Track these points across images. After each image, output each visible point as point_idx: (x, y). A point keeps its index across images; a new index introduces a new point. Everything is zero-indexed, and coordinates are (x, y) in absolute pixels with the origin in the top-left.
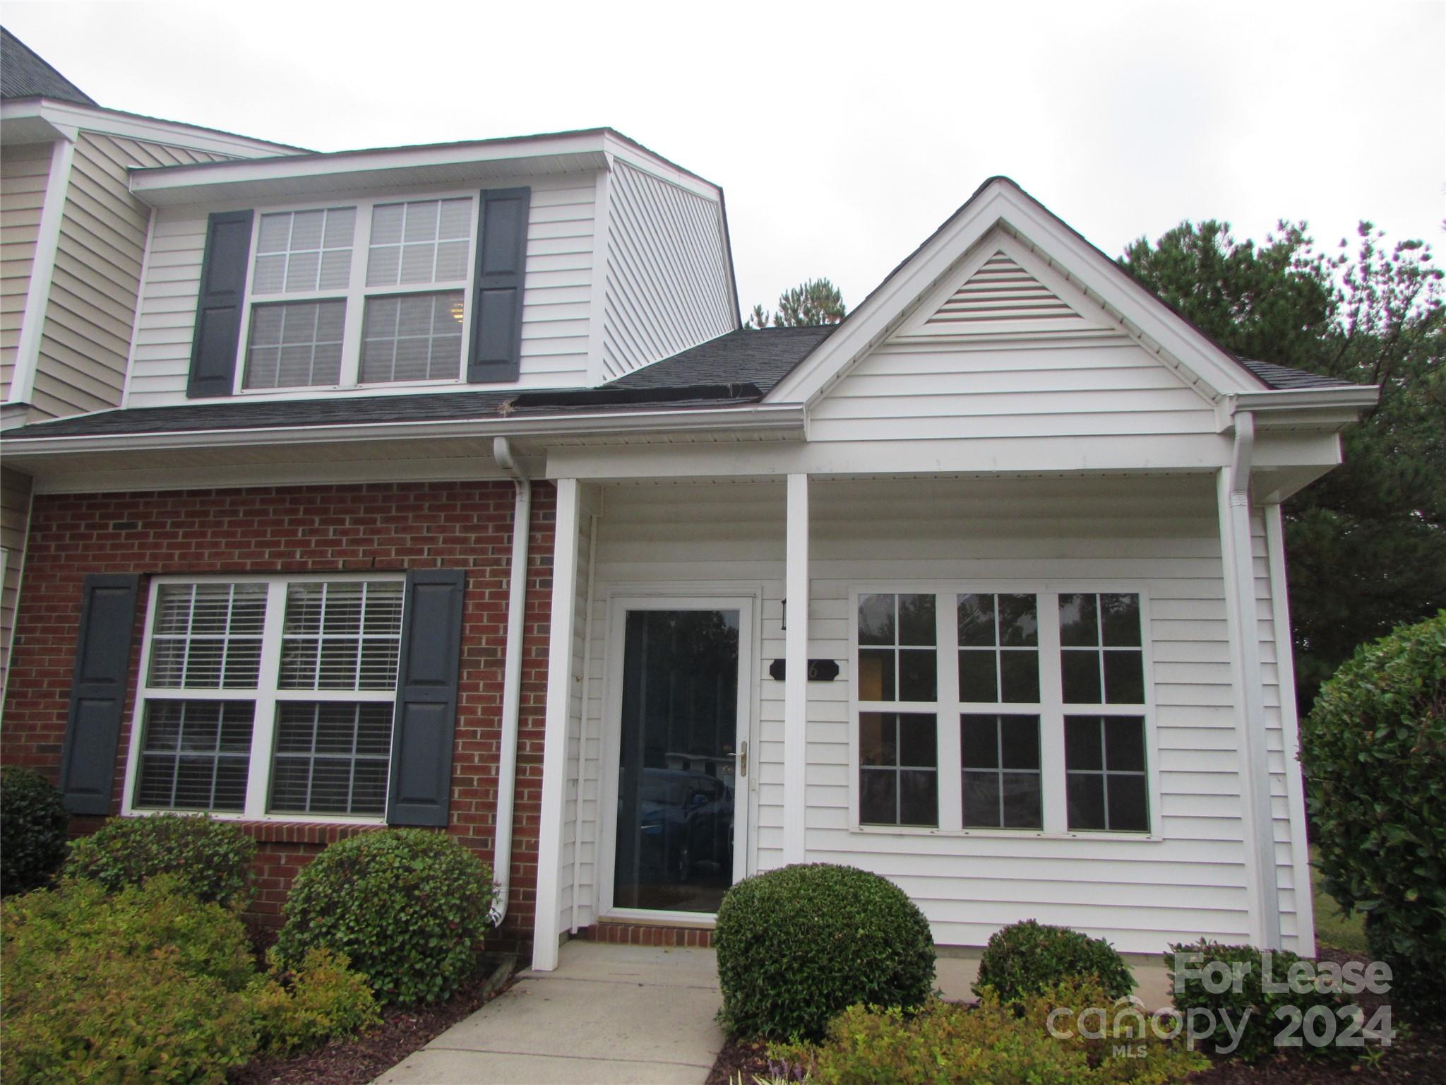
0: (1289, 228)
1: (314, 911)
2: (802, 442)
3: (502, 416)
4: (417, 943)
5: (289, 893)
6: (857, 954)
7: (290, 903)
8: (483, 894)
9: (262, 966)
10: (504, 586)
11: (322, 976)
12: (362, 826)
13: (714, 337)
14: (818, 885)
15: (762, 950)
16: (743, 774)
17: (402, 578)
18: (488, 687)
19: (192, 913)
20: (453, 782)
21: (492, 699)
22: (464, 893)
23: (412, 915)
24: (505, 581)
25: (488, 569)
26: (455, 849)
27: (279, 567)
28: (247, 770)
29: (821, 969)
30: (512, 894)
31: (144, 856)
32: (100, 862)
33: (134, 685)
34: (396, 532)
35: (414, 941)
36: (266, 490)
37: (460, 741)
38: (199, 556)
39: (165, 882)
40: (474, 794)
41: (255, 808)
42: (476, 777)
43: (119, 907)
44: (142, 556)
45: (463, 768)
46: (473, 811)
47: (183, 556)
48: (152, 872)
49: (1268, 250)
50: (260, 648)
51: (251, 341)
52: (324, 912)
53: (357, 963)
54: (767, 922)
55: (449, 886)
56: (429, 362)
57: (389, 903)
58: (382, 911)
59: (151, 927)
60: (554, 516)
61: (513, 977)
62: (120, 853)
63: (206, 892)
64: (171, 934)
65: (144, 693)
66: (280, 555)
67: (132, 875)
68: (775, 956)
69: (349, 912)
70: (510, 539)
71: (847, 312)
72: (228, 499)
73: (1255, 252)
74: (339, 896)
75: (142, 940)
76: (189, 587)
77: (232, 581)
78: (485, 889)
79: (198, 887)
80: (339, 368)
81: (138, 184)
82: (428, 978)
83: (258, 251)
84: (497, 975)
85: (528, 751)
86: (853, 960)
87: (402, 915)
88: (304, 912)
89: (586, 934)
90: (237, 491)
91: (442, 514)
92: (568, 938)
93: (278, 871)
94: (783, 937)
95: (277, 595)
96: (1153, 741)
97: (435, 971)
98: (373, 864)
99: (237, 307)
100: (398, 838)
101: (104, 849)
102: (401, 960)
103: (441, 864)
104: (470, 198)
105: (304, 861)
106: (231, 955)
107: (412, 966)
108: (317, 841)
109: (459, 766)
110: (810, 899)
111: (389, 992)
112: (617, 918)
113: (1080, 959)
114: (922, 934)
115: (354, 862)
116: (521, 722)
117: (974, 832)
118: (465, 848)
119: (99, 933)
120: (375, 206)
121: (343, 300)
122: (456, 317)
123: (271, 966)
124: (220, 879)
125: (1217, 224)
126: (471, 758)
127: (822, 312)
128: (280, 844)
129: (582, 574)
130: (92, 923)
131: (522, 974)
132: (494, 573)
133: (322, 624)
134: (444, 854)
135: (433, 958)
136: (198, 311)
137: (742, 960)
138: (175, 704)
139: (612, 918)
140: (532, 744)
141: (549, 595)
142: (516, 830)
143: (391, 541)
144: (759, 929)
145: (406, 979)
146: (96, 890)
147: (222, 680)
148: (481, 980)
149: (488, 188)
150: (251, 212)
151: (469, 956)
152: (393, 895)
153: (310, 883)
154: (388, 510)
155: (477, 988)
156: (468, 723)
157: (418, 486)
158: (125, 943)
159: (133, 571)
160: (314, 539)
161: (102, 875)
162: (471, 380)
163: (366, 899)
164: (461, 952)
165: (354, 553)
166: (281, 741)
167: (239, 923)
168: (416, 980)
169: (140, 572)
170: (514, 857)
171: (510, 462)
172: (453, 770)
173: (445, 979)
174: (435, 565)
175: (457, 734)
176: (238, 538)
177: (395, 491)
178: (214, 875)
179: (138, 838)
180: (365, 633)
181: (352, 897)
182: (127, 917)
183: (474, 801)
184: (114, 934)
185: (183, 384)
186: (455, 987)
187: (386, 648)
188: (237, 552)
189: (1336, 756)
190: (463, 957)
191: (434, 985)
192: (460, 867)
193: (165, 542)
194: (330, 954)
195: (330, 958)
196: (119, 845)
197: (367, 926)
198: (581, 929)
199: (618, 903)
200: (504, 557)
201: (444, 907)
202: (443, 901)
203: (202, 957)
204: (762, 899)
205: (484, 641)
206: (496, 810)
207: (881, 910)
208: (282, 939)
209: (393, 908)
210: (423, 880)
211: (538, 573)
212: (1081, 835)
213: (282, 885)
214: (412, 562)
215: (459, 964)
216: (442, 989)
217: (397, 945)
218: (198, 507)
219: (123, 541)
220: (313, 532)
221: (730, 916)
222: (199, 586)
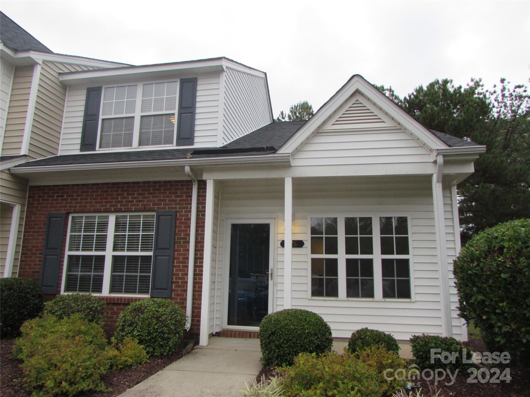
0: (475, 81)
1: (126, 325)
2: (290, 166)
3: (188, 158)
4: (161, 336)
5: (118, 319)
6: (305, 338)
7: (118, 323)
8: (183, 320)
9: (110, 343)
10: (189, 216)
11: (129, 346)
12: (142, 298)
13: (264, 126)
14: (293, 316)
15: (274, 337)
16: (272, 280)
17: (154, 213)
18: (184, 250)
19: (87, 326)
20: (172, 282)
21: (185, 254)
22: (176, 319)
23: (159, 326)
24: (189, 214)
25: (184, 210)
26: (173, 305)
27: (113, 210)
28: (103, 279)
29: (293, 343)
30: (193, 320)
31: (69, 307)
32: (55, 309)
33: (64, 250)
34: (152, 198)
35: (160, 335)
36: (108, 184)
37: (175, 269)
38: (86, 206)
39: (77, 315)
40: (179, 286)
41: (106, 292)
42: (180, 281)
43: (62, 324)
44: (66, 207)
45: (176, 278)
46: (179, 292)
47: (80, 206)
48: (73, 312)
49: (467, 89)
50: (106, 238)
51: (102, 132)
52: (130, 326)
53: (140, 342)
54: (276, 328)
55: (171, 317)
56: (163, 138)
57: (151, 322)
58: (149, 325)
59: (73, 330)
60: (205, 192)
61: (193, 348)
62: (62, 306)
63: (90, 319)
64: (80, 332)
65: (68, 253)
66: (113, 206)
67: (66, 314)
68: (278, 339)
69: (138, 325)
70: (191, 200)
71: (314, 113)
72: (95, 187)
73: (462, 90)
74: (135, 320)
75: (71, 334)
76: (82, 217)
77: (97, 215)
78: (183, 318)
79: (87, 318)
80: (132, 141)
81: (62, 78)
82: (164, 347)
83: (104, 100)
84: (188, 347)
85: (198, 272)
86: (304, 340)
87: (156, 326)
88: (123, 326)
89: (218, 334)
90: (98, 184)
91: (168, 192)
92: (212, 335)
93: (113, 313)
94: (281, 332)
95: (112, 219)
96: (412, 267)
97: (167, 345)
98: (146, 310)
99: (97, 120)
100: (154, 301)
101: (56, 305)
102: (155, 341)
103: (168, 310)
104: (177, 81)
105: (122, 309)
106: (100, 339)
107: (159, 343)
108: (127, 303)
109: (174, 277)
110: (290, 320)
111: (151, 352)
112: (229, 329)
113: (381, 340)
114: (328, 332)
115: (140, 309)
116: (195, 262)
117: (351, 299)
118: (176, 305)
119: (57, 332)
120: (144, 84)
121: (133, 117)
122: (172, 121)
123: (112, 343)
124: (95, 315)
125: (448, 80)
126: (178, 274)
127: (305, 113)
128: (114, 304)
129: (216, 211)
130: (55, 329)
131: (196, 347)
132: (186, 212)
133: (127, 229)
134: (169, 306)
135: (166, 341)
136: (83, 122)
137: (268, 341)
138: (78, 257)
139: (227, 329)
140: (199, 270)
141: (204, 219)
142: (194, 299)
143: (151, 201)
144: (273, 330)
145: (157, 348)
146: (55, 318)
147: (94, 249)
148: (182, 349)
149: (183, 78)
150: (101, 87)
151: (178, 340)
152: (152, 320)
153: (125, 316)
154: (150, 190)
155: (181, 351)
156: (177, 263)
157: (159, 182)
158: (65, 335)
159: (63, 211)
160: (124, 200)
161: (56, 313)
162: (178, 145)
163: (144, 321)
164: (175, 339)
165: (138, 205)
166: (114, 269)
167: (102, 329)
168: (160, 348)
169: (66, 212)
170: (193, 308)
171: (191, 174)
172: (172, 278)
173: (170, 348)
174: (166, 209)
175: (174, 266)
176: (99, 200)
177: (152, 184)
178: (93, 314)
179: (68, 301)
180: (142, 232)
181: (139, 321)
182: (65, 327)
183: (180, 289)
184: (62, 332)
185: (78, 147)
186: (173, 350)
187: (149, 237)
188: (98, 205)
189: (462, 272)
190: (176, 340)
191: (167, 349)
192: (174, 311)
193: (74, 202)
194: (132, 339)
195: (132, 340)
196: (61, 304)
197: (144, 330)
198: (216, 333)
199: (229, 323)
200: (189, 206)
201: (169, 324)
202: (169, 322)
203: (90, 340)
204: (274, 321)
205: (182, 235)
206: (187, 292)
207: (314, 324)
208: (116, 334)
209: (153, 324)
210: (162, 315)
211: (200, 211)
212: (387, 300)
213: (115, 317)
214: (158, 208)
215: (175, 343)
216: (169, 351)
217: (154, 336)
218: (85, 190)
219: (60, 201)
220: (124, 198)
221: (264, 326)
222: (86, 217)
